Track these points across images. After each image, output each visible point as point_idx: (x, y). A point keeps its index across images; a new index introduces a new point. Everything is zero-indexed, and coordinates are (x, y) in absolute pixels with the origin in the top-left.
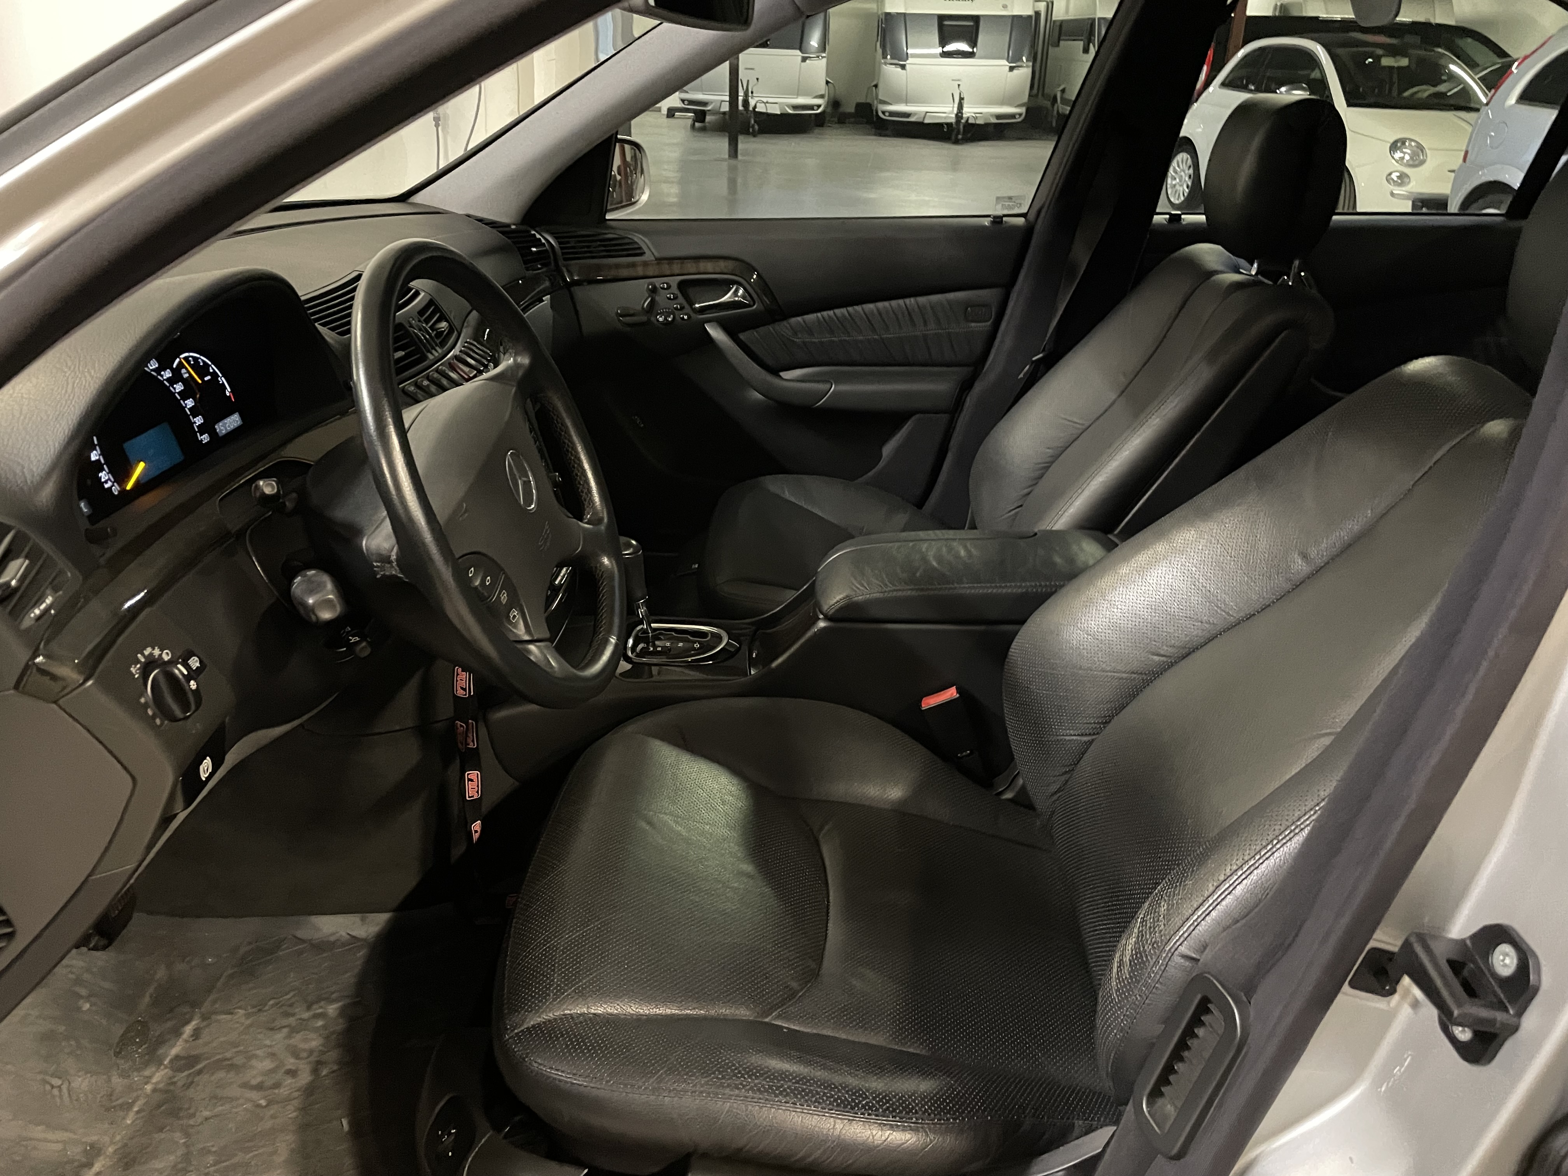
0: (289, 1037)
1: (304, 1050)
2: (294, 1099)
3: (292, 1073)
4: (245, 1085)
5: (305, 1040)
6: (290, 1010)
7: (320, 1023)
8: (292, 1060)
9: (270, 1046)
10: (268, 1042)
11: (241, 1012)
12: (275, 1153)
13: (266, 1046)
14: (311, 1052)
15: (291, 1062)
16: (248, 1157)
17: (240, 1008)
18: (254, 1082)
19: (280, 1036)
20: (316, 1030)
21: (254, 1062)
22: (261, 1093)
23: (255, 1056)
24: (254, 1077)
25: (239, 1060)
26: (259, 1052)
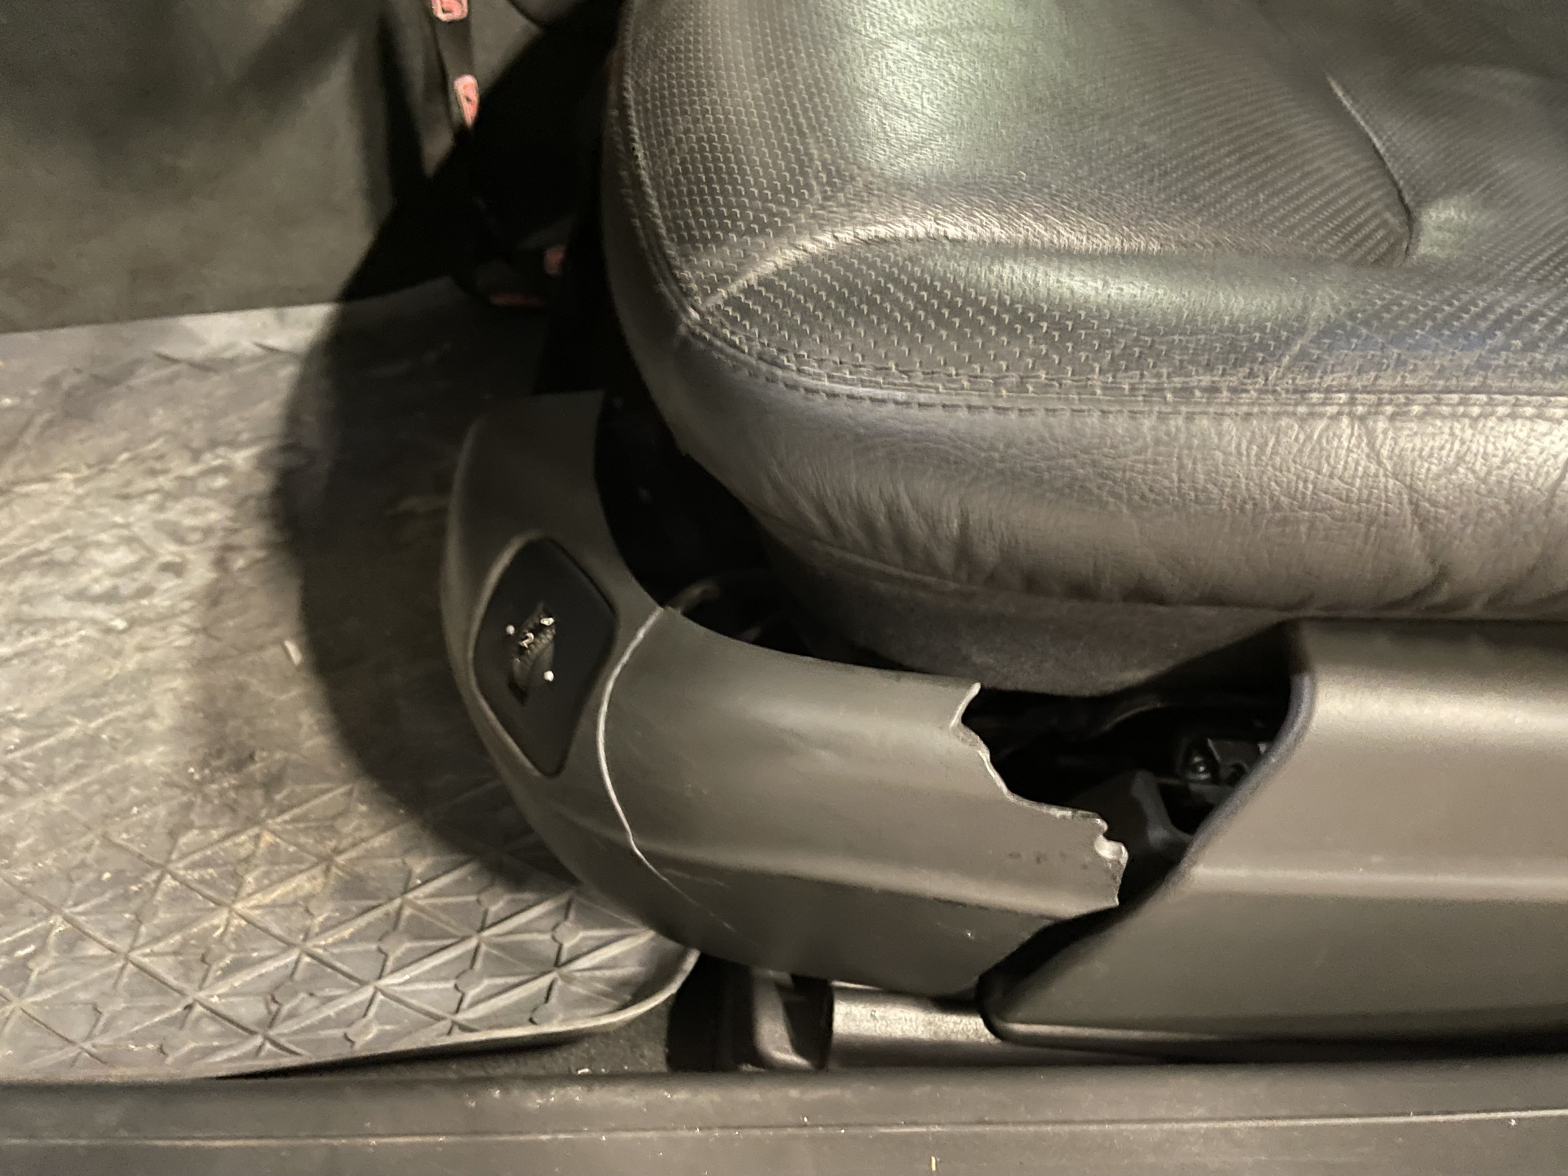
0: (160, 507)
1: (194, 529)
2: (184, 612)
3: (176, 569)
4: (81, 596)
5: (194, 512)
6: (158, 466)
7: (220, 482)
8: (173, 547)
9: (126, 526)
10: (119, 519)
11: (68, 476)
12: (150, 714)
13: (116, 525)
14: (208, 531)
15: (168, 551)
16: (93, 725)
17: (65, 470)
18: (97, 589)
19: (140, 508)
20: (213, 493)
21: (95, 554)
22: (116, 608)
23: (98, 545)
24: (96, 580)
25: (65, 553)
26: (104, 537)
